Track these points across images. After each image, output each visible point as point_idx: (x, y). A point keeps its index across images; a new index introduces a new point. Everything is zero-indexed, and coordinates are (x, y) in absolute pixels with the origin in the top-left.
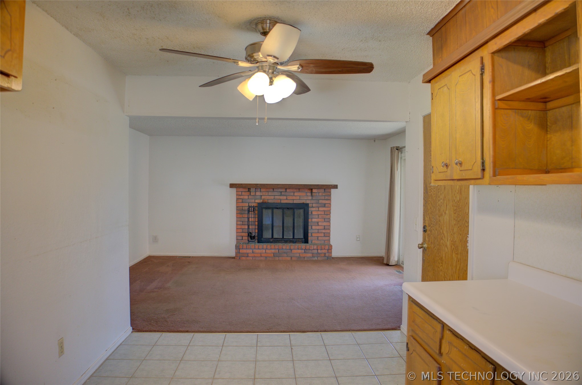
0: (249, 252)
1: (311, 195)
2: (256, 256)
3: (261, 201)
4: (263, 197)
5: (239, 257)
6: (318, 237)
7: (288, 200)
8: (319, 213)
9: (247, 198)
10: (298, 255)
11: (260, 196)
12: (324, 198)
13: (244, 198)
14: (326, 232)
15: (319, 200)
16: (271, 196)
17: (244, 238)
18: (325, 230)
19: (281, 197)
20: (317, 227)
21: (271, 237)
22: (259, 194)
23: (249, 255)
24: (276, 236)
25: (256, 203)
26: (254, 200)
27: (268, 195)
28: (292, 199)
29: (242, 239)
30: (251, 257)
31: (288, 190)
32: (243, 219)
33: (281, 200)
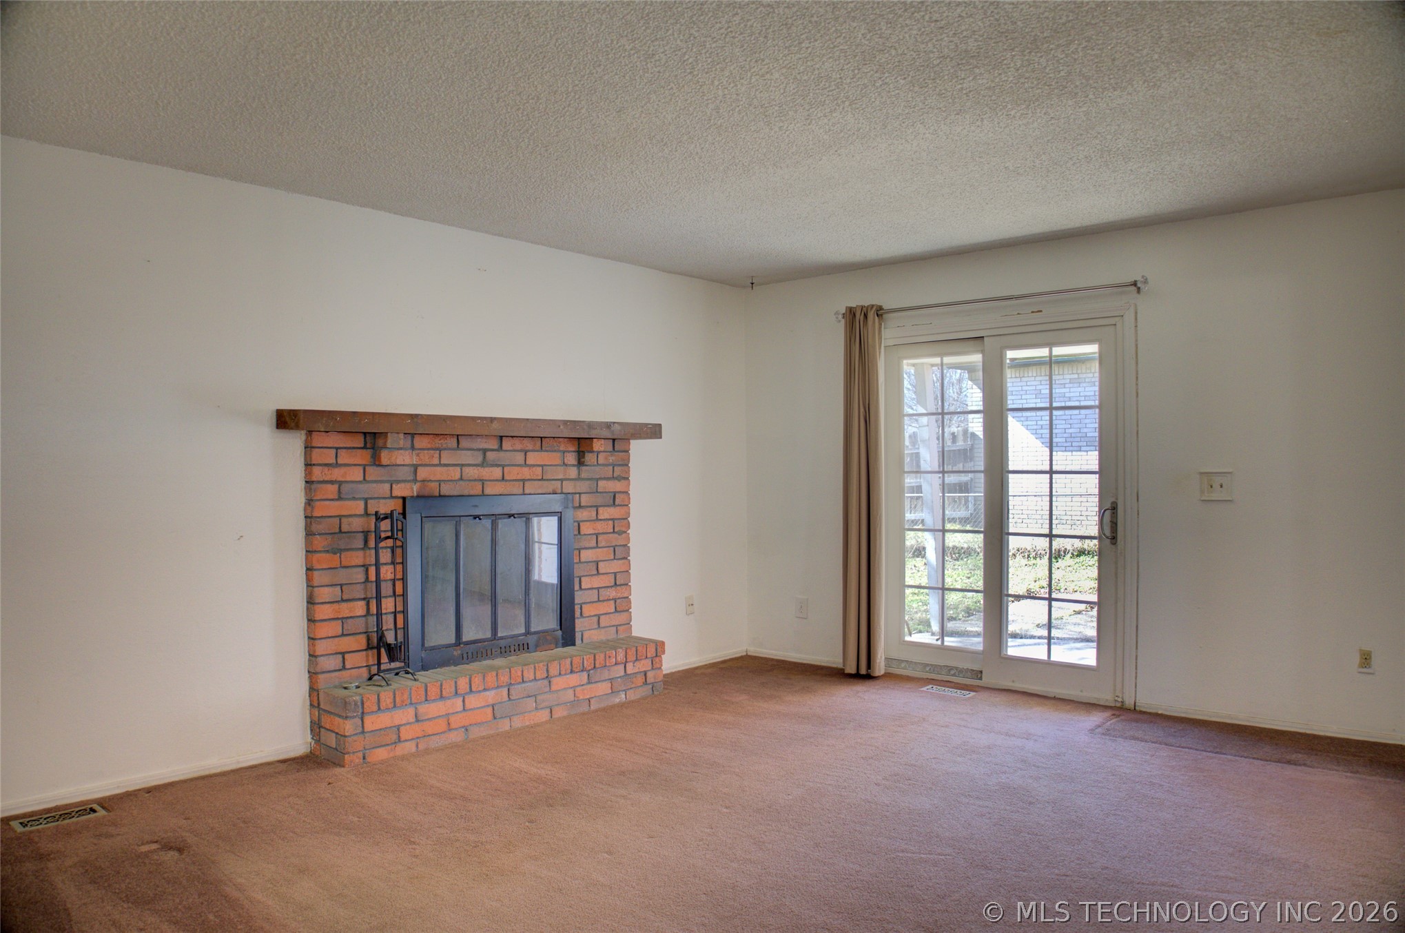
0: (404, 722)
1: (576, 463)
2: (430, 733)
3: (415, 489)
4: (423, 473)
5: (361, 755)
6: (599, 616)
7: (507, 481)
8: (600, 527)
9: (362, 479)
10: (569, 696)
11: (412, 469)
12: (610, 475)
13: (348, 479)
14: (619, 595)
15: (597, 480)
16: (451, 468)
17: (351, 660)
18: (618, 588)
19: (486, 472)
20: (597, 582)
21: (452, 640)
22: (408, 461)
23: (405, 734)
24: (469, 634)
25: (396, 497)
26: (387, 486)
27: (440, 465)
28: (519, 477)
29: (344, 668)
30: (412, 739)
31: (507, 444)
32: (342, 576)
33: (483, 481)
